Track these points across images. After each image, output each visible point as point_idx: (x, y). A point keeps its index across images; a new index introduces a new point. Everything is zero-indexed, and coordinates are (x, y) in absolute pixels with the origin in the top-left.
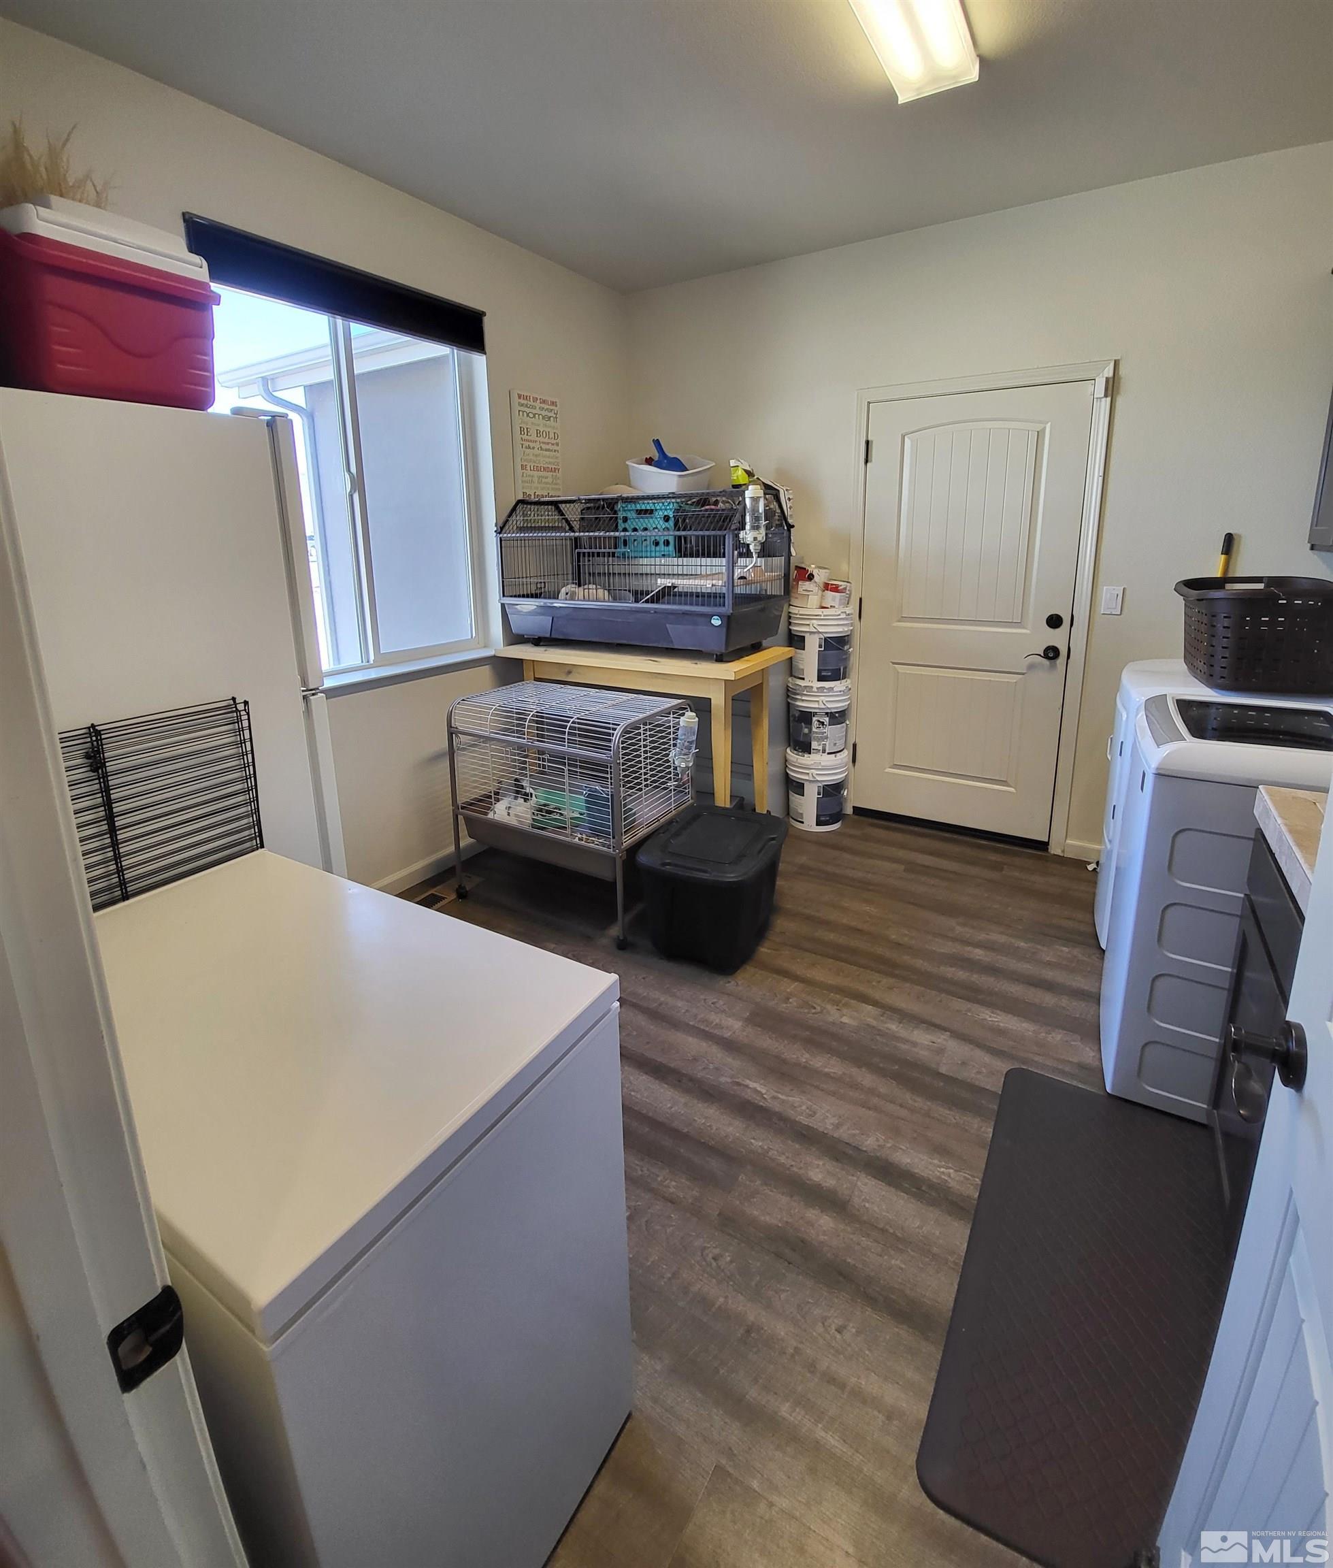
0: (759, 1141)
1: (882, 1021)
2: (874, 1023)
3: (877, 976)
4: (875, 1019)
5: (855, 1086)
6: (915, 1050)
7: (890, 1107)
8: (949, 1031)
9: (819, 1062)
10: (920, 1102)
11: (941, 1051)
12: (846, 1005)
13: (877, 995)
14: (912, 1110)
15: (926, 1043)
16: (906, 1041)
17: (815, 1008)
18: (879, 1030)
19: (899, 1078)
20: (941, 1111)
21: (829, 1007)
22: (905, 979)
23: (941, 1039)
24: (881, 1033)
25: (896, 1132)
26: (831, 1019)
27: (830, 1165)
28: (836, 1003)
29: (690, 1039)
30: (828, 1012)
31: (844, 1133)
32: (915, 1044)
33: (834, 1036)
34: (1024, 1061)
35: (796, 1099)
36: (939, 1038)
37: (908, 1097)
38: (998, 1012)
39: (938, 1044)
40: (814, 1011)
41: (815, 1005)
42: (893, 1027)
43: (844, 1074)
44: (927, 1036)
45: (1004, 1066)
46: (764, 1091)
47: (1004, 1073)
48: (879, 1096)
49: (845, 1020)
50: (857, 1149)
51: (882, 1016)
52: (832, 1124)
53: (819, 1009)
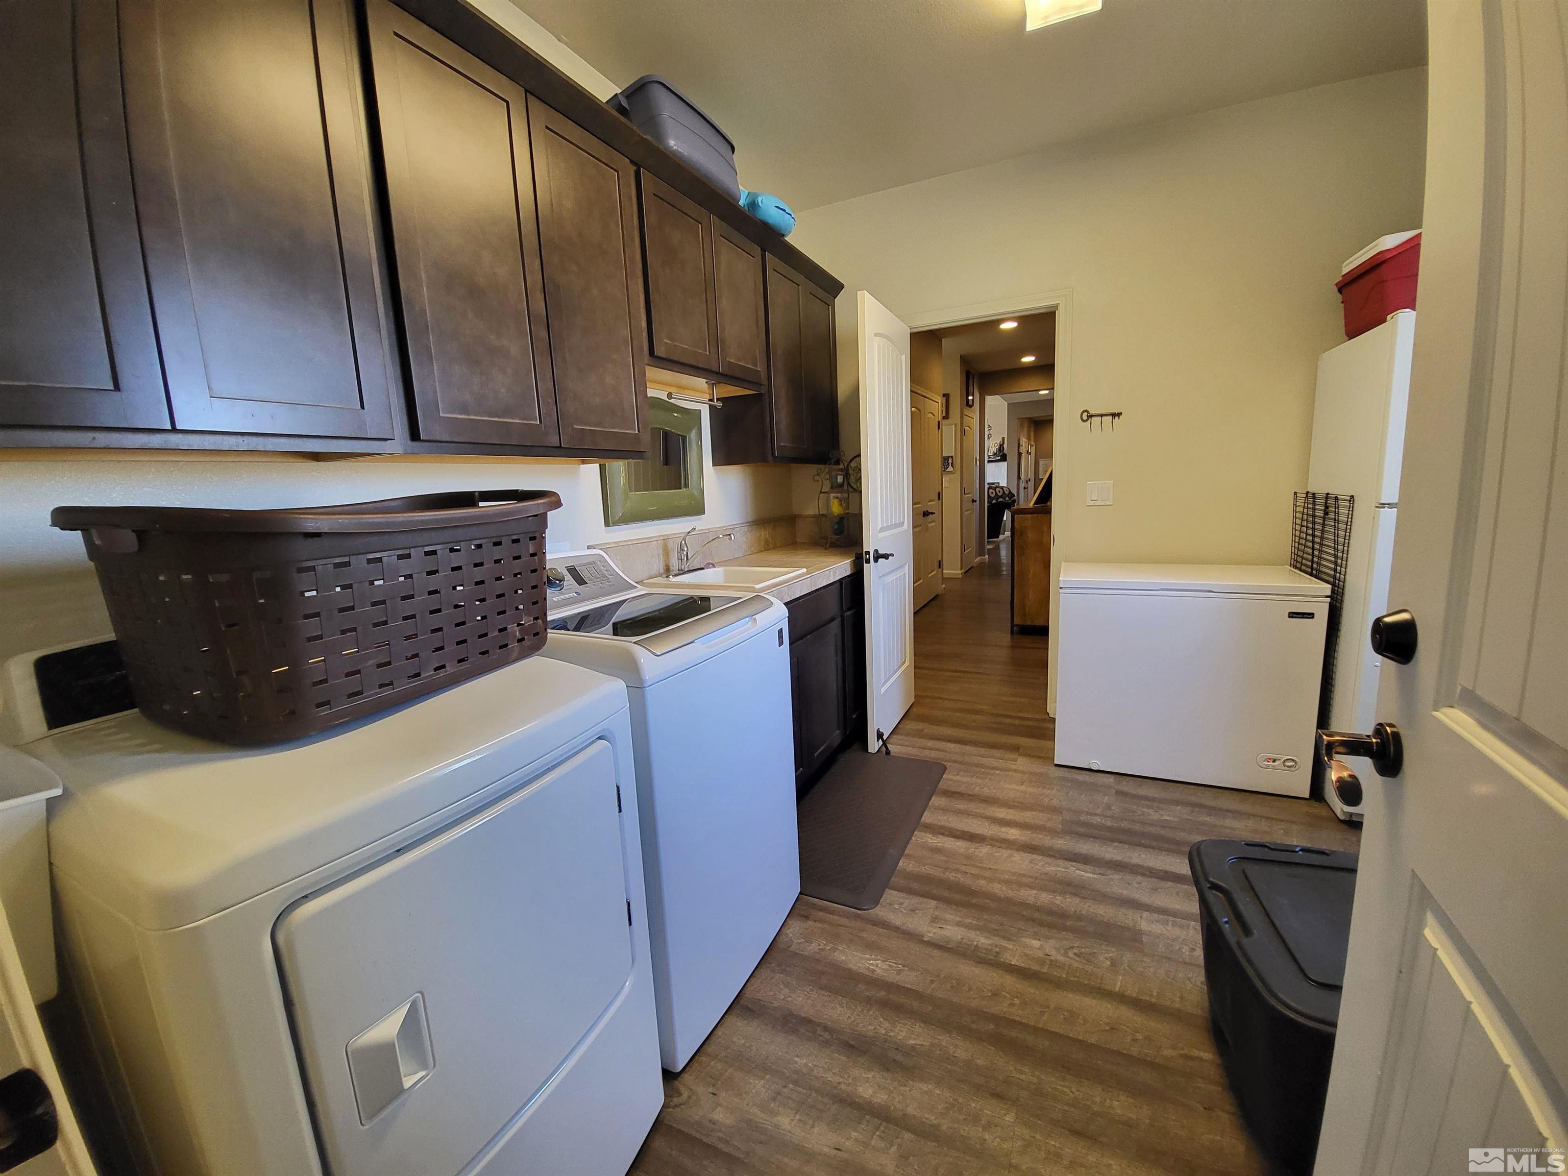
0: (1061, 843)
1: (996, 946)
2: (1004, 943)
3: (1017, 1014)
4: (1006, 948)
5: (1007, 882)
6: (958, 919)
7: (974, 871)
8: (924, 941)
9: (1044, 898)
10: (952, 876)
11: (935, 920)
12: (1042, 962)
13: (1009, 981)
14: (957, 870)
15: (949, 927)
16: (969, 927)
17: (1075, 954)
18: (997, 935)
19: (971, 893)
20: (936, 873)
21: (1060, 958)
22: (981, 1015)
23: (931, 932)
24: (994, 932)
25: (968, 857)
26: (1052, 942)
27: (1009, 837)
28: (1053, 964)
29: (1178, 907)
30: (1057, 950)
31: (1005, 853)
32: (959, 924)
33: (1041, 924)
34: (858, 917)
35: (1050, 869)
36: (935, 933)
37: (961, 878)
38: (866, 973)
39: (936, 927)
40: (1075, 951)
41: (1075, 957)
42: (983, 941)
43: (1019, 890)
44: (948, 934)
45: (879, 912)
46: (1077, 871)
47: (879, 905)
48: (985, 878)
49: (1036, 943)
50: (993, 846)
51: (997, 953)
52: (1015, 857)
53: (1071, 954)
